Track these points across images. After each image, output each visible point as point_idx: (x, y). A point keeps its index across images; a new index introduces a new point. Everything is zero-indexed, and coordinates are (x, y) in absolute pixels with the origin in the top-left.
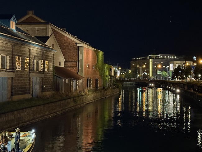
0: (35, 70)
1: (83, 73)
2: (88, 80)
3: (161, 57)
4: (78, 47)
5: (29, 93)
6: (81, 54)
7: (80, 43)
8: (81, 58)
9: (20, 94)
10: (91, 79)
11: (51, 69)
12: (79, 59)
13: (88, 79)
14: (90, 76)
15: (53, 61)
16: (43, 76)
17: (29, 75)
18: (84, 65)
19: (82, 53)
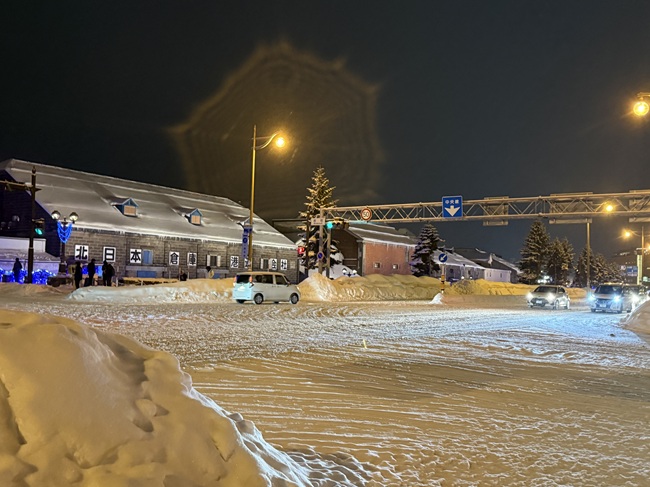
0: (261, 267)
11: (293, 267)
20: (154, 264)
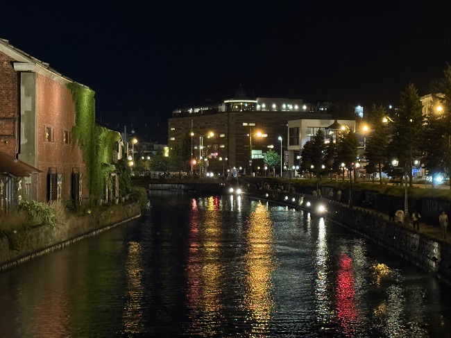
1: (34, 155)
2: (50, 179)
3: (261, 108)
4: (19, 73)
6: (28, 95)
7: (26, 60)
8: (29, 109)
10: (59, 176)
12: (22, 113)
13: (49, 176)
14: (56, 165)
18: (37, 130)
19: (32, 93)
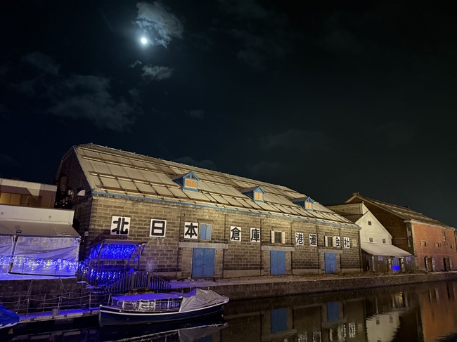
0: (327, 245)
1: (413, 251)
4: (405, 223)
5: (319, 268)
8: (410, 235)
9: (304, 268)
10: (433, 258)
11: (355, 245)
12: (408, 236)
13: (425, 258)
14: (431, 254)
15: (359, 238)
16: (341, 252)
17: (318, 250)
18: (414, 242)
19: (410, 230)
20: (213, 241)
